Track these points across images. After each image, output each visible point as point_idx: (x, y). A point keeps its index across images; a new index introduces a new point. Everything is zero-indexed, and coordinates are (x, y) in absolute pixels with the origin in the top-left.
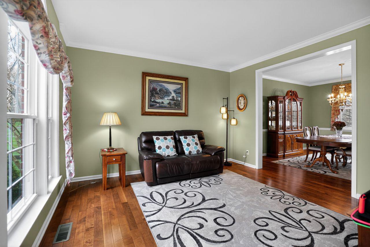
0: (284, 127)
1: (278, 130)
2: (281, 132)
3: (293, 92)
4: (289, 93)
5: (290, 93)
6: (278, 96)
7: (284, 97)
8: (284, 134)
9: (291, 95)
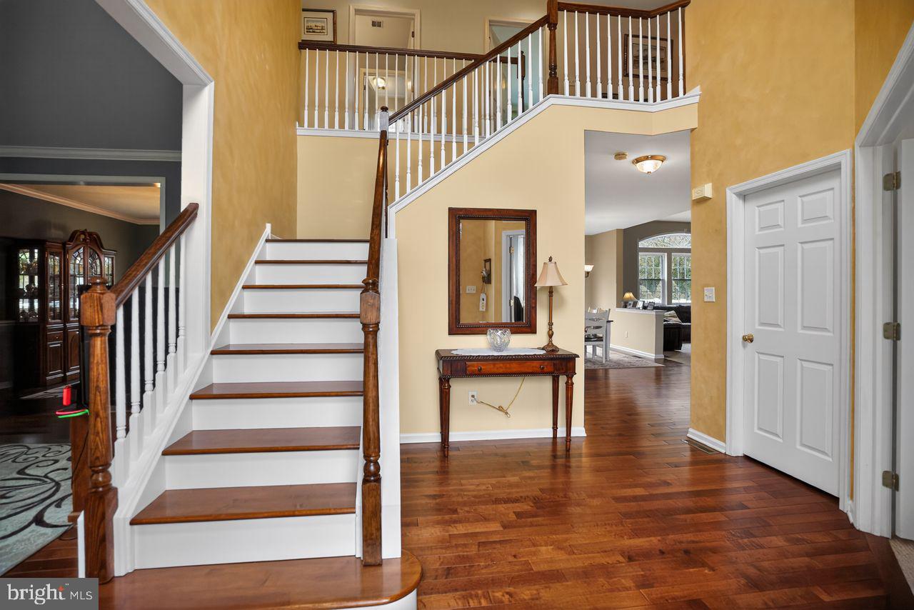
0: (64, 314)
1: (47, 321)
2: (55, 325)
3: (91, 234)
4: (80, 235)
5: (83, 236)
6: (47, 241)
7: (64, 244)
8: (65, 329)
9: (84, 240)
